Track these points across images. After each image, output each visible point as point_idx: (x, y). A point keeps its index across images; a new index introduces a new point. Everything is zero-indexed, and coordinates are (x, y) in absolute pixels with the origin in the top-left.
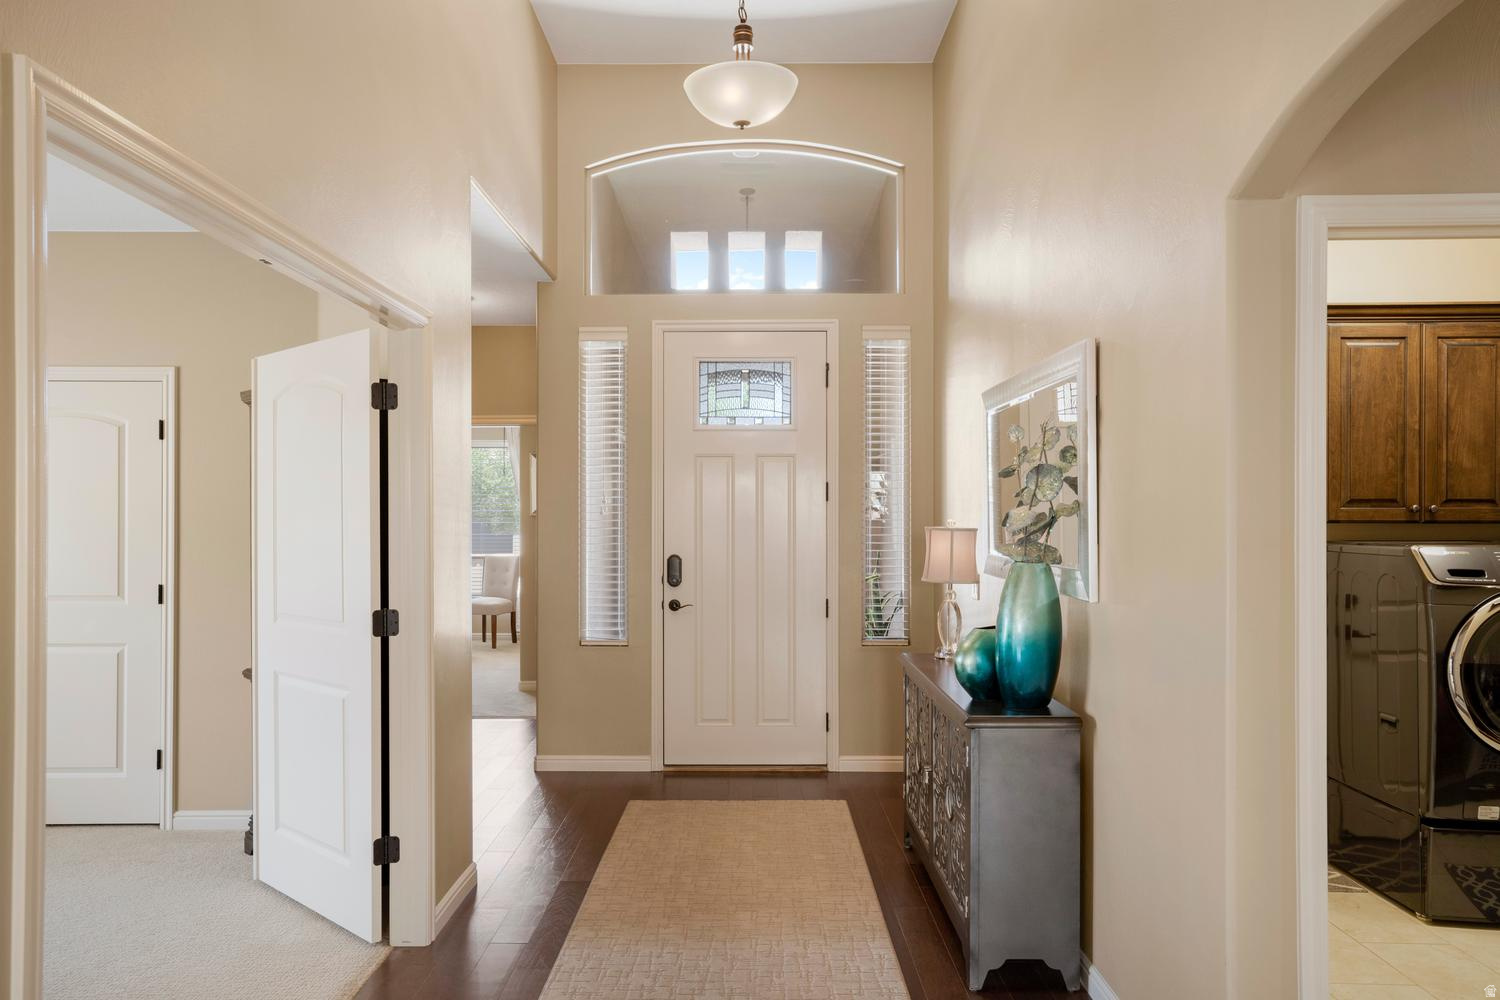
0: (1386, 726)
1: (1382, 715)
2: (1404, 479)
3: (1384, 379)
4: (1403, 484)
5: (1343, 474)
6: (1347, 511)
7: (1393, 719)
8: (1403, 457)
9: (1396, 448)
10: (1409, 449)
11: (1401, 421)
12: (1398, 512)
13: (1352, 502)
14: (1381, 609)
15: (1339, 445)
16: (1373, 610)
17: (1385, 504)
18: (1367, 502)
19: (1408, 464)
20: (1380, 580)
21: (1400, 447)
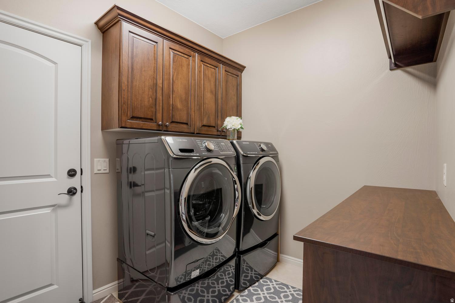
0: (150, 238)
1: (148, 232)
2: (156, 109)
3: (148, 59)
4: (155, 112)
5: (129, 103)
6: (130, 122)
7: (153, 234)
8: (156, 99)
9: (153, 94)
10: (158, 95)
11: (155, 82)
12: (153, 125)
13: (133, 118)
14: (146, 172)
15: (127, 86)
16: (143, 173)
17: (148, 120)
18: (140, 118)
19: (157, 103)
20: (146, 156)
21: (155, 94)
